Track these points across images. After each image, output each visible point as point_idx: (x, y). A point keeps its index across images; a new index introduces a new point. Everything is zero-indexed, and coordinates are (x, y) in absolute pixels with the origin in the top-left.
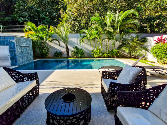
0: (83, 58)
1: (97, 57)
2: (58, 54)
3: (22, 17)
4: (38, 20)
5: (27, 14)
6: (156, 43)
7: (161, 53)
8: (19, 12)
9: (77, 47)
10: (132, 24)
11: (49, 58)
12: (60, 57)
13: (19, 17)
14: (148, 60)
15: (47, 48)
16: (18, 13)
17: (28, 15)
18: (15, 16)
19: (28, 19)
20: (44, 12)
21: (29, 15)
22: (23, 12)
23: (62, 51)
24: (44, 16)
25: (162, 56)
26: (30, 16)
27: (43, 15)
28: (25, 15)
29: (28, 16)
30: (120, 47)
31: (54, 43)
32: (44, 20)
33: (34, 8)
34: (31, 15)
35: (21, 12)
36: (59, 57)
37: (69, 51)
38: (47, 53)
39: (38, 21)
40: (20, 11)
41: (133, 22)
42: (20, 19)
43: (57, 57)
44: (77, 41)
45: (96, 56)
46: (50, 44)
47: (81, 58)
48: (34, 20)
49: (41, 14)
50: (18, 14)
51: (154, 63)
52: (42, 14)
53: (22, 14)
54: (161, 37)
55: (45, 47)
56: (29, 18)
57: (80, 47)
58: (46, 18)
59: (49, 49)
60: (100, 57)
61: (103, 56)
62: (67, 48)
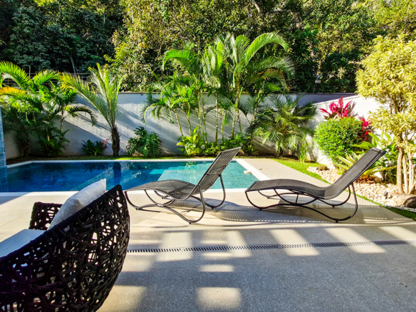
0: (157, 156)
1: (192, 156)
2: (94, 148)
3: (29, 53)
4: (72, 61)
5: (41, 47)
6: (326, 118)
7: (335, 144)
8: (22, 41)
9: (143, 128)
10: (274, 68)
11: (66, 157)
12: (98, 154)
13: (22, 53)
14: (318, 161)
15: (60, 132)
16: (20, 43)
17: (44, 49)
18: (12, 51)
19: (44, 59)
20: (88, 42)
21: (49, 49)
22: (33, 41)
23: (105, 139)
24: (87, 52)
25: (338, 151)
26: (49, 52)
27: (83, 49)
28: (36, 49)
29: (46, 53)
30: (252, 128)
31: (82, 118)
32: (85, 62)
33: (61, 33)
34: (53, 48)
35: (26, 43)
36: (93, 154)
37: (120, 138)
38: (59, 145)
39: (73, 64)
40: (23, 38)
41: (276, 64)
42: (23, 58)
43: (88, 155)
45: (188, 152)
46: (70, 119)
47: (149, 157)
48: (61, 61)
49: (78, 47)
50: (19, 46)
51: (326, 169)
52: (82, 46)
53: (30, 46)
54: (341, 102)
55: (52, 129)
56: (47, 57)
57: (150, 129)
58: (92, 56)
59: (65, 133)
60: (200, 155)
61: (207, 151)
62: (115, 132)
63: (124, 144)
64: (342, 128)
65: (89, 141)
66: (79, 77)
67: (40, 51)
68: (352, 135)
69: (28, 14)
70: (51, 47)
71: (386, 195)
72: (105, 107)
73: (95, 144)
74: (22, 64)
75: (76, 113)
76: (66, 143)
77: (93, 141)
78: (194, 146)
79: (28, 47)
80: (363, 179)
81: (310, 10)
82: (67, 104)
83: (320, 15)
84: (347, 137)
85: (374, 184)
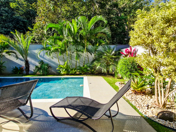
0: (47, 75)
1: (64, 75)
3: (5, 28)
8: (2, 22)
9: (42, 61)
10: (102, 32)
12: (20, 73)
13: (2, 28)
19: (12, 30)
22: (7, 22)
29: (13, 27)
33: (20, 19)
36: (17, 73)
41: (103, 31)
42: (2, 30)
44: (43, 54)
46: (8, 56)
47: (43, 75)
50: (1, 25)
51: (124, 84)
52: (29, 25)
54: (131, 49)
57: (45, 61)
59: (3, 63)
60: (68, 74)
61: (71, 72)
62: (27, 63)
63: (32, 68)
64: (129, 62)
65: (16, 67)
66: (9, 37)
67: (10, 27)
68: (134, 67)
69: (5, 11)
70: (16, 25)
71: (148, 106)
72: (22, 50)
73: (19, 69)
74: (2, 32)
75: (10, 53)
76: (3, 68)
77: (18, 67)
78: (64, 70)
79: (5, 25)
80: (138, 93)
81: (124, 8)
82: (4, 49)
83: (128, 10)
84: (131, 68)
85: (145, 96)
